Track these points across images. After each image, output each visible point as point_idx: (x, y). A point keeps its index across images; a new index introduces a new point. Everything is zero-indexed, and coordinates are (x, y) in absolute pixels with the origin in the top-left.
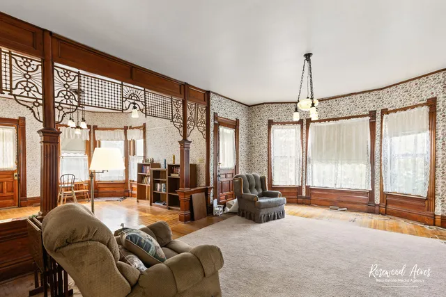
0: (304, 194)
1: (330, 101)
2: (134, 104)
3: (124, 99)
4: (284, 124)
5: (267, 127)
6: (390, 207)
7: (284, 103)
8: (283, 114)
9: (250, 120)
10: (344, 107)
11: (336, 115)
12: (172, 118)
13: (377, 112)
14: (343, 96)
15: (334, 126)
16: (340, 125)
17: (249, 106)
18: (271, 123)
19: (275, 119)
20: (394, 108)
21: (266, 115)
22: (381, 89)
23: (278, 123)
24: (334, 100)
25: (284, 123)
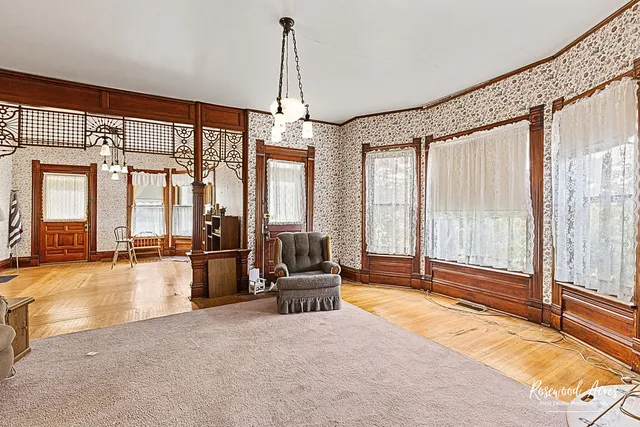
0: (423, 272)
1: (461, 98)
2: (105, 138)
3: (88, 133)
4: (387, 150)
5: (360, 155)
6: (568, 315)
7: (389, 113)
8: (387, 132)
9: (340, 147)
10: (484, 107)
11: (471, 123)
12: (174, 153)
13: (546, 108)
14: (483, 86)
15: (466, 144)
16: (474, 143)
17: (340, 125)
18: (366, 148)
19: (373, 141)
20: (575, 95)
21: (360, 135)
22: (553, 58)
23: (376, 148)
24: (469, 95)
25: (386, 148)
